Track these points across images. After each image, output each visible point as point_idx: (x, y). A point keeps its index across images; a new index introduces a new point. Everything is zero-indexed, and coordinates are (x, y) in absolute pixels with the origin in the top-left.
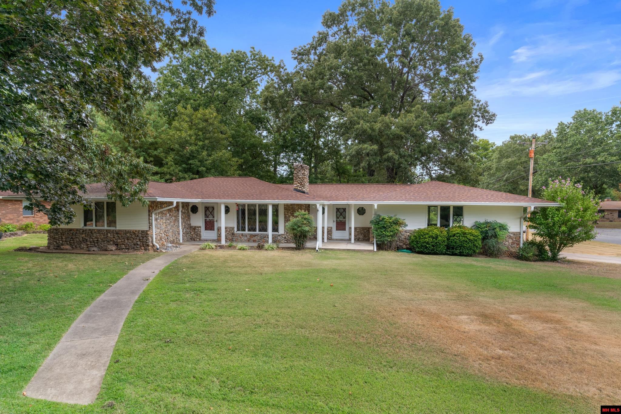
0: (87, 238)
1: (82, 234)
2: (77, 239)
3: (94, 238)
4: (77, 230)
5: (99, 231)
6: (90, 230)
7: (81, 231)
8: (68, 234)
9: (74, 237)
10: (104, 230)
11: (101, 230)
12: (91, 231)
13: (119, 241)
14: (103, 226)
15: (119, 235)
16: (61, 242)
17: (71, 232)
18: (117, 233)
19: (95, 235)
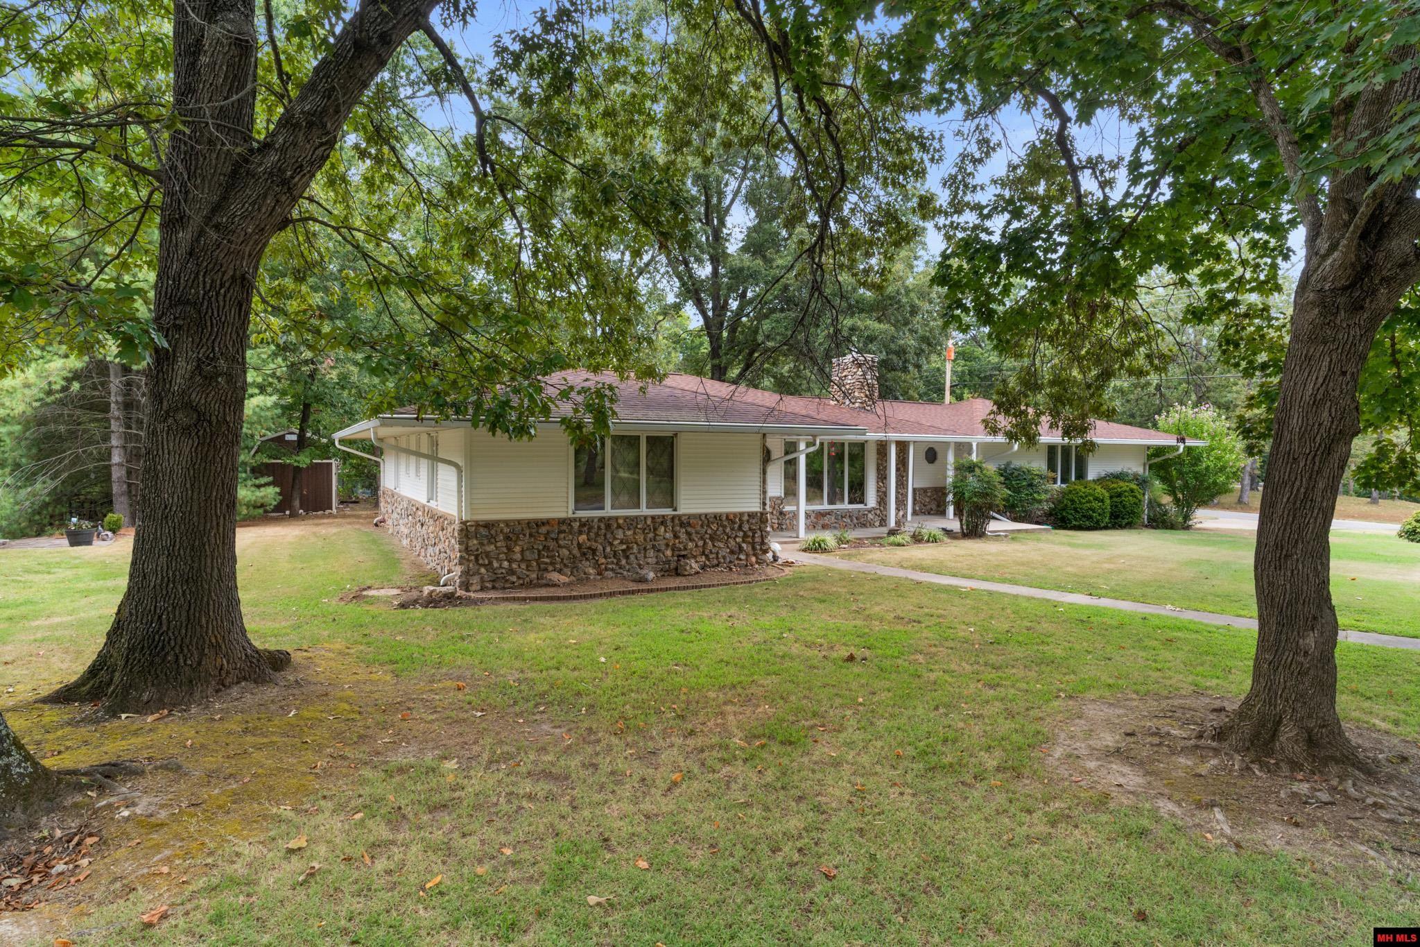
0: (594, 545)
1: (580, 533)
2: (565, 552)
3: (616, 542)
4: (562, 522)
5: (632, 522)
6: (601, 519)
7: (576, 525)
8: (531, 535)
9: (552, 544)
10: (646, 518)
11: (636, 517)
12: (608, 523)
13: (690, 545)
14: (638, 506)
15: (689, 529)
16: (506, 564)
17: (543, 530)
18: (682, 525)
19: (620, 534)
